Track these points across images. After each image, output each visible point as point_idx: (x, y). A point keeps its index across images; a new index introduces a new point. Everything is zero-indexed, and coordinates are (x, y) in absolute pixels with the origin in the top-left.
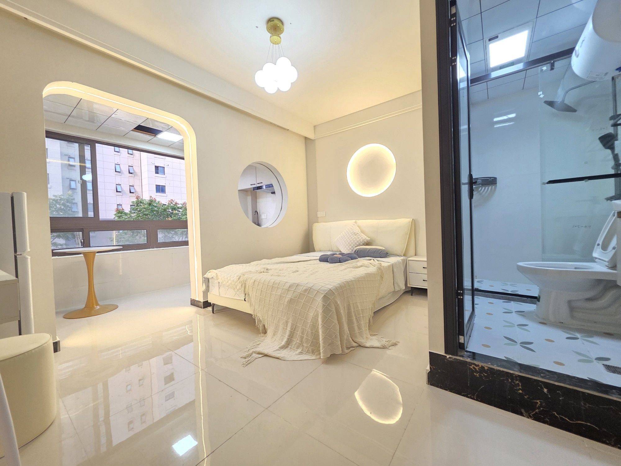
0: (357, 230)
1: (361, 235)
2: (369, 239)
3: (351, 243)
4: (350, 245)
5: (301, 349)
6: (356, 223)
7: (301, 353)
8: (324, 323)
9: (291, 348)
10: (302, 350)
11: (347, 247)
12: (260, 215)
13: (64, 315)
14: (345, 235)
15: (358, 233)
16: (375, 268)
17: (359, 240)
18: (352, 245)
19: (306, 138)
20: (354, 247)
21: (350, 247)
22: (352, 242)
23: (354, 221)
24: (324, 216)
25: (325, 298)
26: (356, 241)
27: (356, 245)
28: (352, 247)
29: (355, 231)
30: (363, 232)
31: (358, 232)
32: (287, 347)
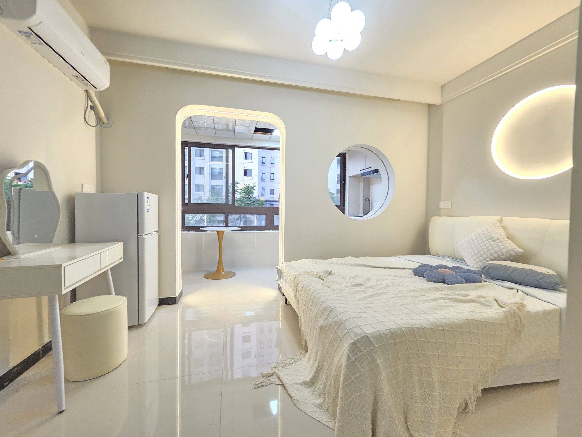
0: (500, 233)
1: (505, 242)
2: (522, 251)
3: (482, 253)
4: (481, 256)
5: (322, 401)
6: (501, 221)
7: (320, 406)
8: (345, 384)
9: (314, 391)
10: (323, 403)
11: (475, 257)
12: (372, 204)
13: (205, 275)
14: (475, 238)
15: (498, 239)
16: (501, 311)
17: (498, 250)
18: (485, 256)
19: (430, 106)
20: (488, 259)
21: (481, 258)
22: (486, 250)
23: (499, 218)
24: (450, 207)
25: (354, 347)
26: (492, 251)
27: (492, 257)
28: (484, 259)
29: (493, 235)
30: (510, 237)
31: (500, 237)
32: (311, 386)
